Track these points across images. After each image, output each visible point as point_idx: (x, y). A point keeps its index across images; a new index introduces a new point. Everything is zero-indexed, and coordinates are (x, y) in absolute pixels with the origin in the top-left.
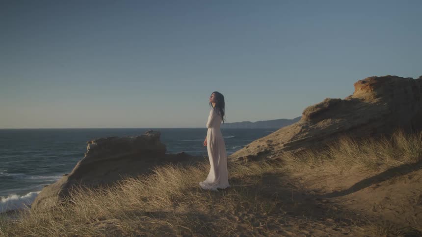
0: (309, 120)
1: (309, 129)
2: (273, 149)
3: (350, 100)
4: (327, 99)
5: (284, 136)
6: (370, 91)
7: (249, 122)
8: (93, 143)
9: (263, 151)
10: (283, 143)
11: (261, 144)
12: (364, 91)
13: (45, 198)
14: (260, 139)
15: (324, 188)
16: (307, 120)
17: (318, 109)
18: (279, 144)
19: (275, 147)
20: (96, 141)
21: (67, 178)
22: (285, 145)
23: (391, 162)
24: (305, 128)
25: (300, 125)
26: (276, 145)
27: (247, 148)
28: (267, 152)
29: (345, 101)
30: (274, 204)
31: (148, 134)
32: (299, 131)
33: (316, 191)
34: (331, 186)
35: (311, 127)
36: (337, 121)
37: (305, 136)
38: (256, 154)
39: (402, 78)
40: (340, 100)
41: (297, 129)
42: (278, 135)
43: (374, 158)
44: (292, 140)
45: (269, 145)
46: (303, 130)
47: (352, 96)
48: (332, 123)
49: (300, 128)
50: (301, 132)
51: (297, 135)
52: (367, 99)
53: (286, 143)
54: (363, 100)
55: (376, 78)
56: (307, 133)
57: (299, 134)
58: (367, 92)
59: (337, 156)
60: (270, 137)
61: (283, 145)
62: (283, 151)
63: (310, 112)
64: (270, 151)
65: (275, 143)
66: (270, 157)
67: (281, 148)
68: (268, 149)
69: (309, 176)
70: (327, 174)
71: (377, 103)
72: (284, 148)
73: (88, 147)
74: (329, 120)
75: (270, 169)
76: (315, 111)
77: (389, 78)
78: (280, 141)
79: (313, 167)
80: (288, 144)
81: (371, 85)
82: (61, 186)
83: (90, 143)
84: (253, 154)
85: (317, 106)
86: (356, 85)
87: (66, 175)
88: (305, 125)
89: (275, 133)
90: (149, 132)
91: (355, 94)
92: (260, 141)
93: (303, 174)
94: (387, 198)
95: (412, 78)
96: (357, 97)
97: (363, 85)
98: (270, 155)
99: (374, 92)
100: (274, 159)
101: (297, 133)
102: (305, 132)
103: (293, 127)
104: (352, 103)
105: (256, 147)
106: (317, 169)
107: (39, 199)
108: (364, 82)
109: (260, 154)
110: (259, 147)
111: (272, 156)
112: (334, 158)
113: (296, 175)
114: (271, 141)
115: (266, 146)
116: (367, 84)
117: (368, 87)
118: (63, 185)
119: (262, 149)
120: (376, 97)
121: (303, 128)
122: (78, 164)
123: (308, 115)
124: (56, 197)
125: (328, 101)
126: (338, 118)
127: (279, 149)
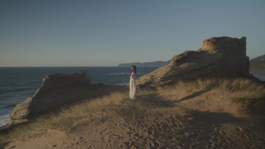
0: (175, 63)
1: (175, 69)
2: (154, 81)
3: (200, 51)
4: (186, 51)
5: (160, 73)
6: (212, 46)
7: (139, 63)
8: (47, 77)
9: (148, 82)
10: (160, 77)
11: (147, 78)
12: (208, 46)
13: (19, 110)
14: (146, 75)
15: (171, 99)
16: (174, 64)
17: (181, 57)
18: (157, 77)
19: (155, 80)
20: (49, 76)
21: (32, 99)
22: (161, 79)
23: (195, 90)
24: (173, 68)
25: (170, 67)
26: (155, 78)
27: (139, 80)
28: (150, 83)
29: (197, 52)
30: (153, 103)
31: (80, 72)
32: (169, 70)
33: (168, 100)
34: (174, 98)
35: (176, 67)
36: (192, 64)
37: (173, 73)
38: (144, 84)
39: (232, 38)
40: (194, 52)
41: (168, 68)
42: (157, 72)
43: (190, 89)
44: (165, 75)
45: (152, 78)
46: (172, 70)
47: (201, 49)
48: (188, 65)
49: (170, 68)
50: (170, 71)
51: (168, 72)
52: (210, 51)
53: (161, 77)
54: (207, 51)
55: (216, 38)
56: (174, 71)
57: (169, 71)
58: (210, 46)
59: (177, 87)
60: (152, 73)
61: (160, 78)
62: (160, 82)
63: (176, 59)
64: (152, 82)
65: (155, 77)
66: (152, 86)
67: (159, 80)
68: (151, 81)
69: (167, 95)
70: (173, 94)
71: (215, 53)
72: (160, 80)
73: (44, 80)
74: (187, 64)
75: (151, 92)
76: (179, 58)
77: (224, 38)
78: (158, 76)
79: (168, 92)
80: (163, 78)
81: (212, 43)
82: (28, 103)
83: (45, 77)
84: (142, 84)
85: (181, 55)
86: (204, 42)
87: (31, 97)
88: (173, 67)
89: (155, 71)
90: (80, 71)
91: (203, 48)
92: (146, 76)
93: (164, 94)
94: (190, 102)
95: (237, 38)
96: (204, 50)
97: (208, 42)
98: (152, 84)
99: (214, 47)
100: (154, 86)
101: (168, 71)
102: (173, 70)
103: (166, 67)
104: (201, 53)
105: (144, 79)
106: (169, 93)
107: (15, 111)
108: (208, 41)
109: (146, 84)
110: (145, 79)
111: (153, 85)
112: (176, 88)
113: (162, 95)
114: (153, 76)
115: (150, 79)
116: (210, 41)
117: (211, 44)
118: (29, 102)
119: (147, 81)
120: (215, 50)
121: (172, 68)
122: (38, 90)
123: (175, 60)
124: (25, 110)
125: (187, 52)
126: (192, 62)
127: (157, 81)
